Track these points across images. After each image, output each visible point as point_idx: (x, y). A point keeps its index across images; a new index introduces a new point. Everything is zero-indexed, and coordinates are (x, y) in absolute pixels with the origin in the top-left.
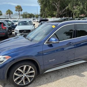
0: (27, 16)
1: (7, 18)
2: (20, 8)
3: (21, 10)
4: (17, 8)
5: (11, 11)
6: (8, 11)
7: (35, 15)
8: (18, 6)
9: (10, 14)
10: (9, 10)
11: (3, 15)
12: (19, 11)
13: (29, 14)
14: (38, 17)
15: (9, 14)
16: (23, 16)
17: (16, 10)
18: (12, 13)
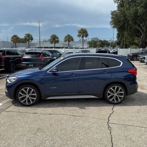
0: (98, 43)
1: (65, 46)
2: (84, 33)
3: (87, 36)
4: (80, 32)
5: (71, 37)
6: (66, 37)
7: (110, 42)
8: (82, 29)
9: (69, 41)
10: (69, 35)
11: (60, 43)
12: (83, 37)
13: (101, 41)
15: (67, 41)
16: (91, 44)
17: (79, 36)
18: (73, 40)
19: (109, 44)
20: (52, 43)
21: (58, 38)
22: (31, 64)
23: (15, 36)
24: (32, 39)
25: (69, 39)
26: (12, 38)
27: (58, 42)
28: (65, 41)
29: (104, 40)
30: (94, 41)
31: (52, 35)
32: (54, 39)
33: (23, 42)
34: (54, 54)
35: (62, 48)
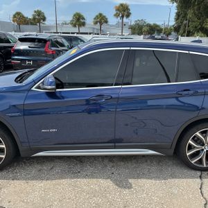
0: (145, 29)
1: (96, 32)
2: (124, 11)
3: (128, 16)
4: (118, 9)
5: (104, 17)
6: (97, 16)
7: (163, 27)
8: (122, 5)
9: (101, 24)
10: (101, 14)
11: (86, 26)
12: (123, 17)
13: (149, 25)
14: (170, 34)
15: (98, 24)
16: (135, 29)
17: (117, 15)
18: (106, 22)
19: (162, 30)
20: (75, 26)
21: (83, 19)
22: (29, 60)
23: (18, 14)
24: (44, 19)
25: (101, 20)
26: (14, 16)
27: (84, 24)
28: (96, 23)
29: (154, 24)
30: (138, 24)
31: (75, 13)
32: (78, 20)
33: (32, 24)
34: (74, 43)
35: (90, 34)
